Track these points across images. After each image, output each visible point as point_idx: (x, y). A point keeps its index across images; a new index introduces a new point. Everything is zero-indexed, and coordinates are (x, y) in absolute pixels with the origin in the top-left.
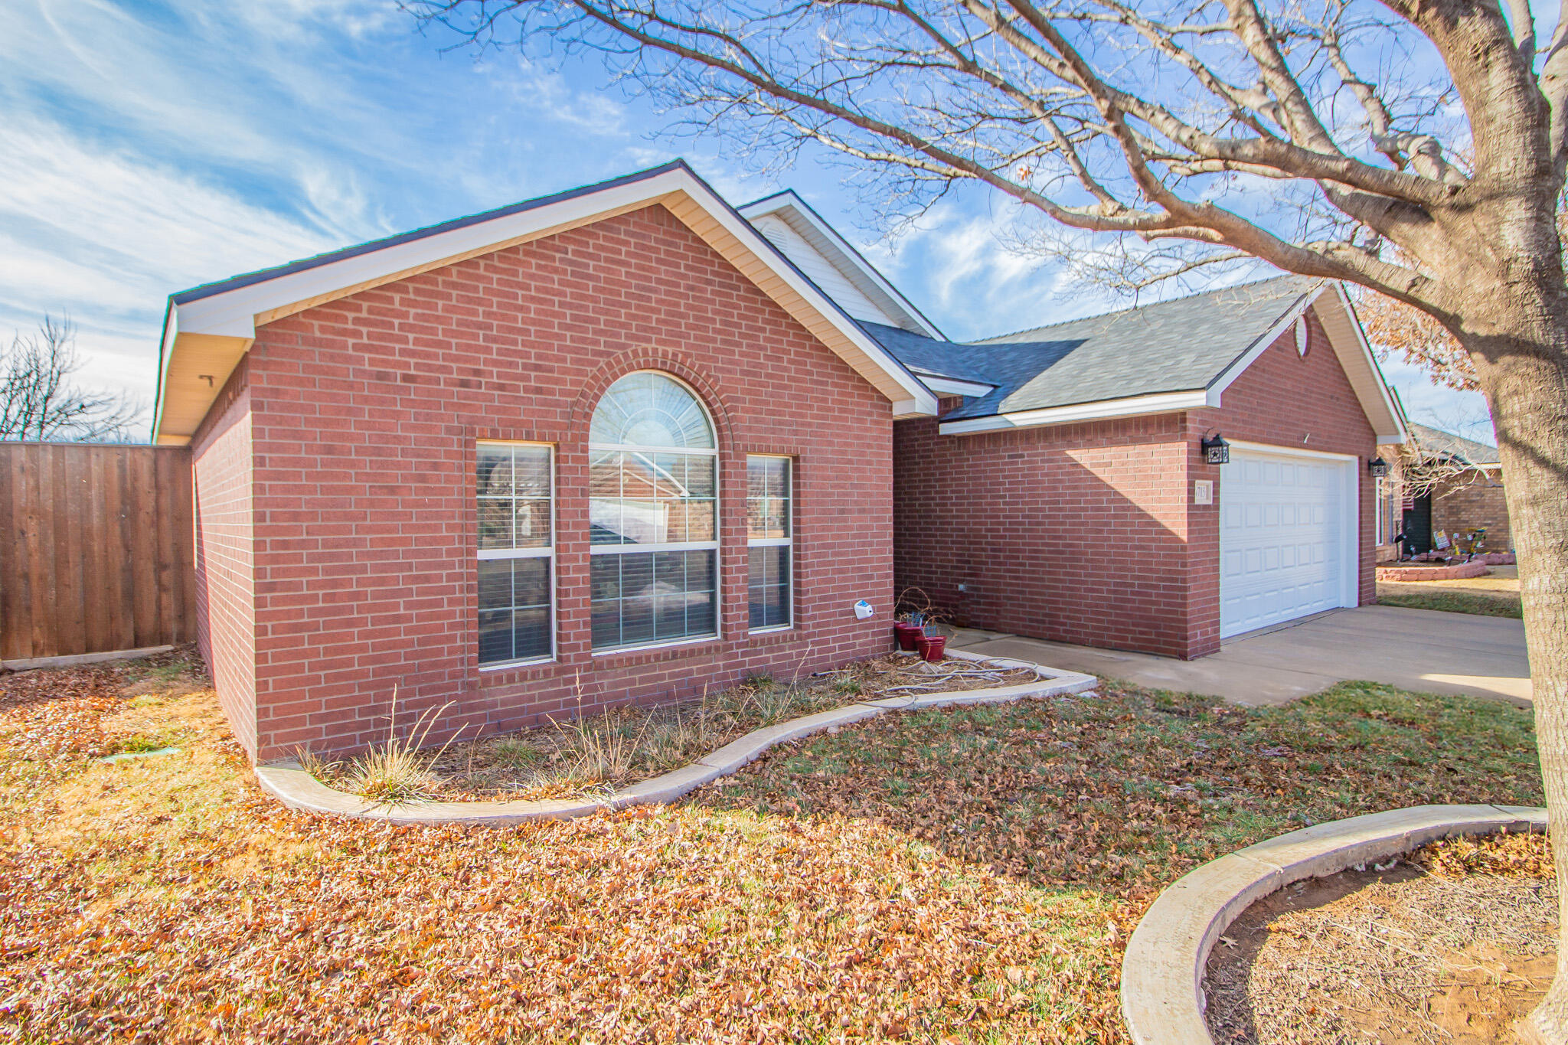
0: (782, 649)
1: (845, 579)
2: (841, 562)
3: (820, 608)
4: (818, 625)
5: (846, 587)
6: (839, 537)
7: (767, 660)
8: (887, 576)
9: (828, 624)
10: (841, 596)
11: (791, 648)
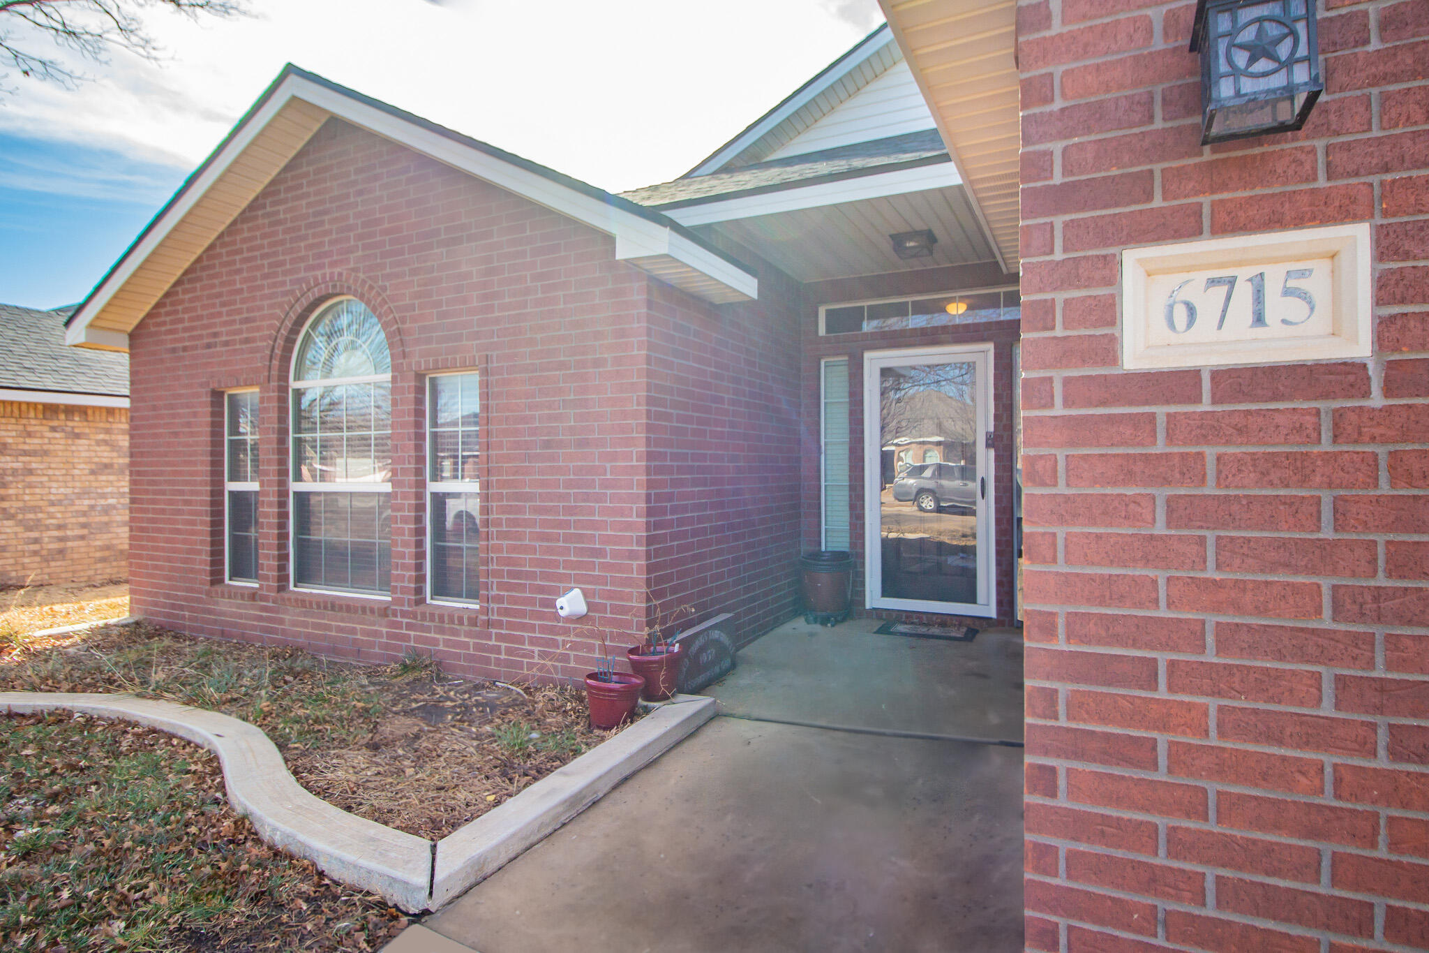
0: (455, 633)
1: (550, 551)
2: (544, 523)
3: (510, 587)
4: (507, 612)
5: (555, 564)
6: (543, 484)
7: (435, 642)
8: (632, 555)
9: (522, 614)
10: (546, 576)
11: (468, 634)
